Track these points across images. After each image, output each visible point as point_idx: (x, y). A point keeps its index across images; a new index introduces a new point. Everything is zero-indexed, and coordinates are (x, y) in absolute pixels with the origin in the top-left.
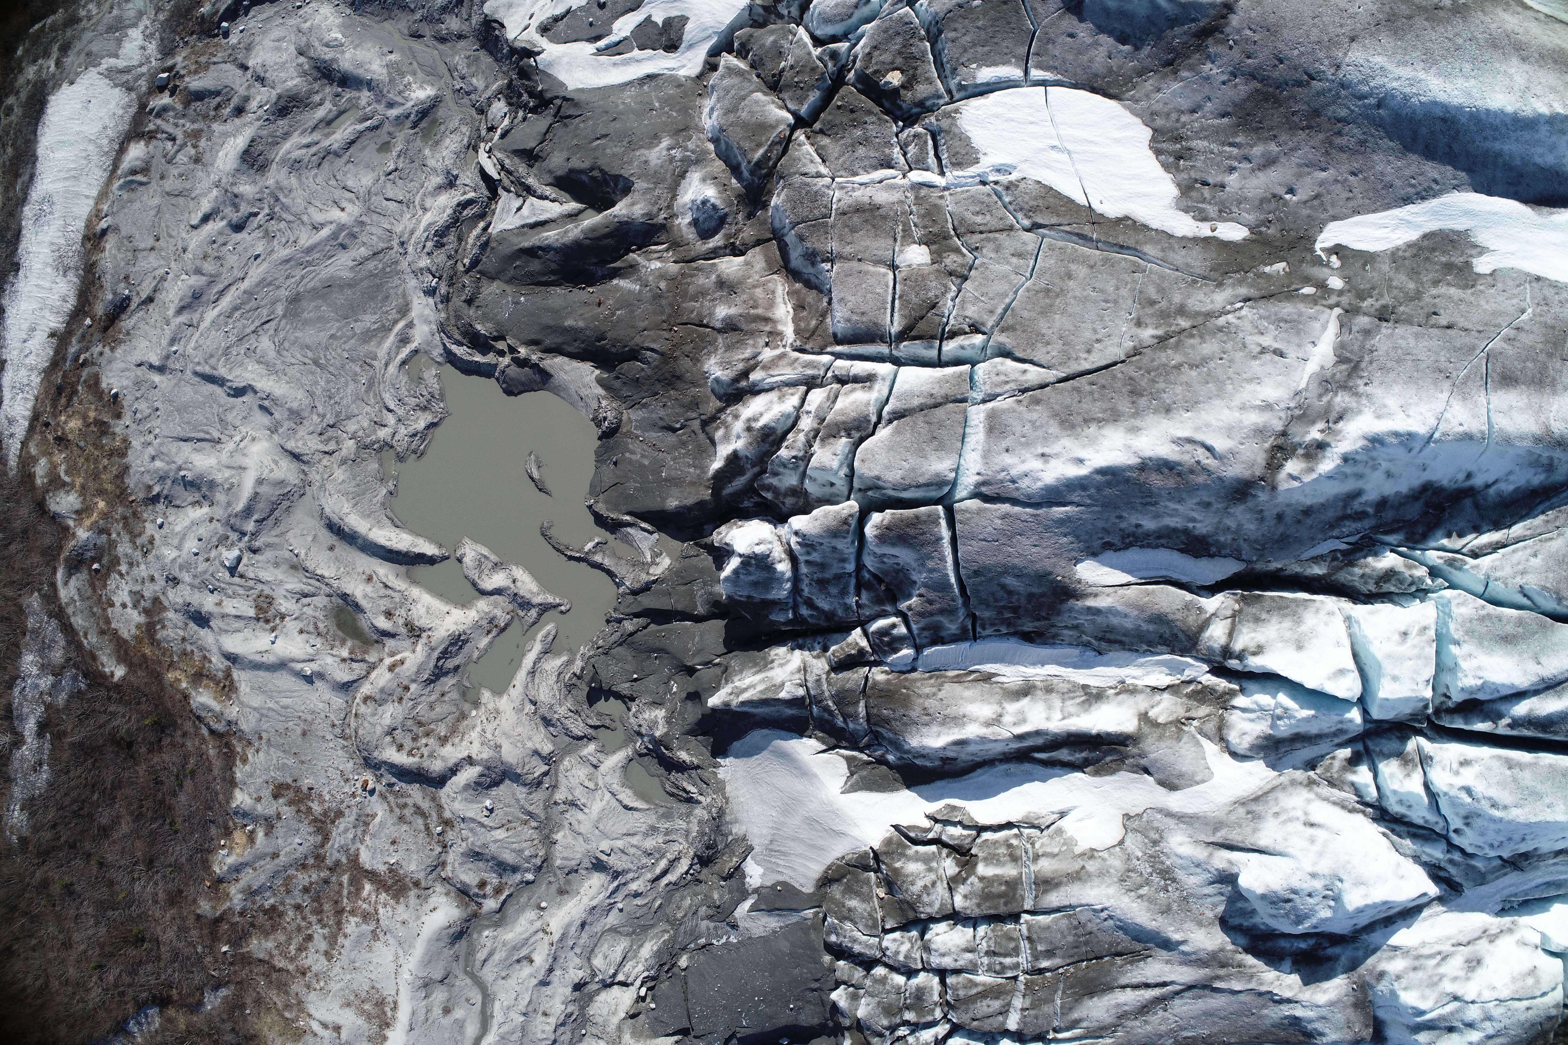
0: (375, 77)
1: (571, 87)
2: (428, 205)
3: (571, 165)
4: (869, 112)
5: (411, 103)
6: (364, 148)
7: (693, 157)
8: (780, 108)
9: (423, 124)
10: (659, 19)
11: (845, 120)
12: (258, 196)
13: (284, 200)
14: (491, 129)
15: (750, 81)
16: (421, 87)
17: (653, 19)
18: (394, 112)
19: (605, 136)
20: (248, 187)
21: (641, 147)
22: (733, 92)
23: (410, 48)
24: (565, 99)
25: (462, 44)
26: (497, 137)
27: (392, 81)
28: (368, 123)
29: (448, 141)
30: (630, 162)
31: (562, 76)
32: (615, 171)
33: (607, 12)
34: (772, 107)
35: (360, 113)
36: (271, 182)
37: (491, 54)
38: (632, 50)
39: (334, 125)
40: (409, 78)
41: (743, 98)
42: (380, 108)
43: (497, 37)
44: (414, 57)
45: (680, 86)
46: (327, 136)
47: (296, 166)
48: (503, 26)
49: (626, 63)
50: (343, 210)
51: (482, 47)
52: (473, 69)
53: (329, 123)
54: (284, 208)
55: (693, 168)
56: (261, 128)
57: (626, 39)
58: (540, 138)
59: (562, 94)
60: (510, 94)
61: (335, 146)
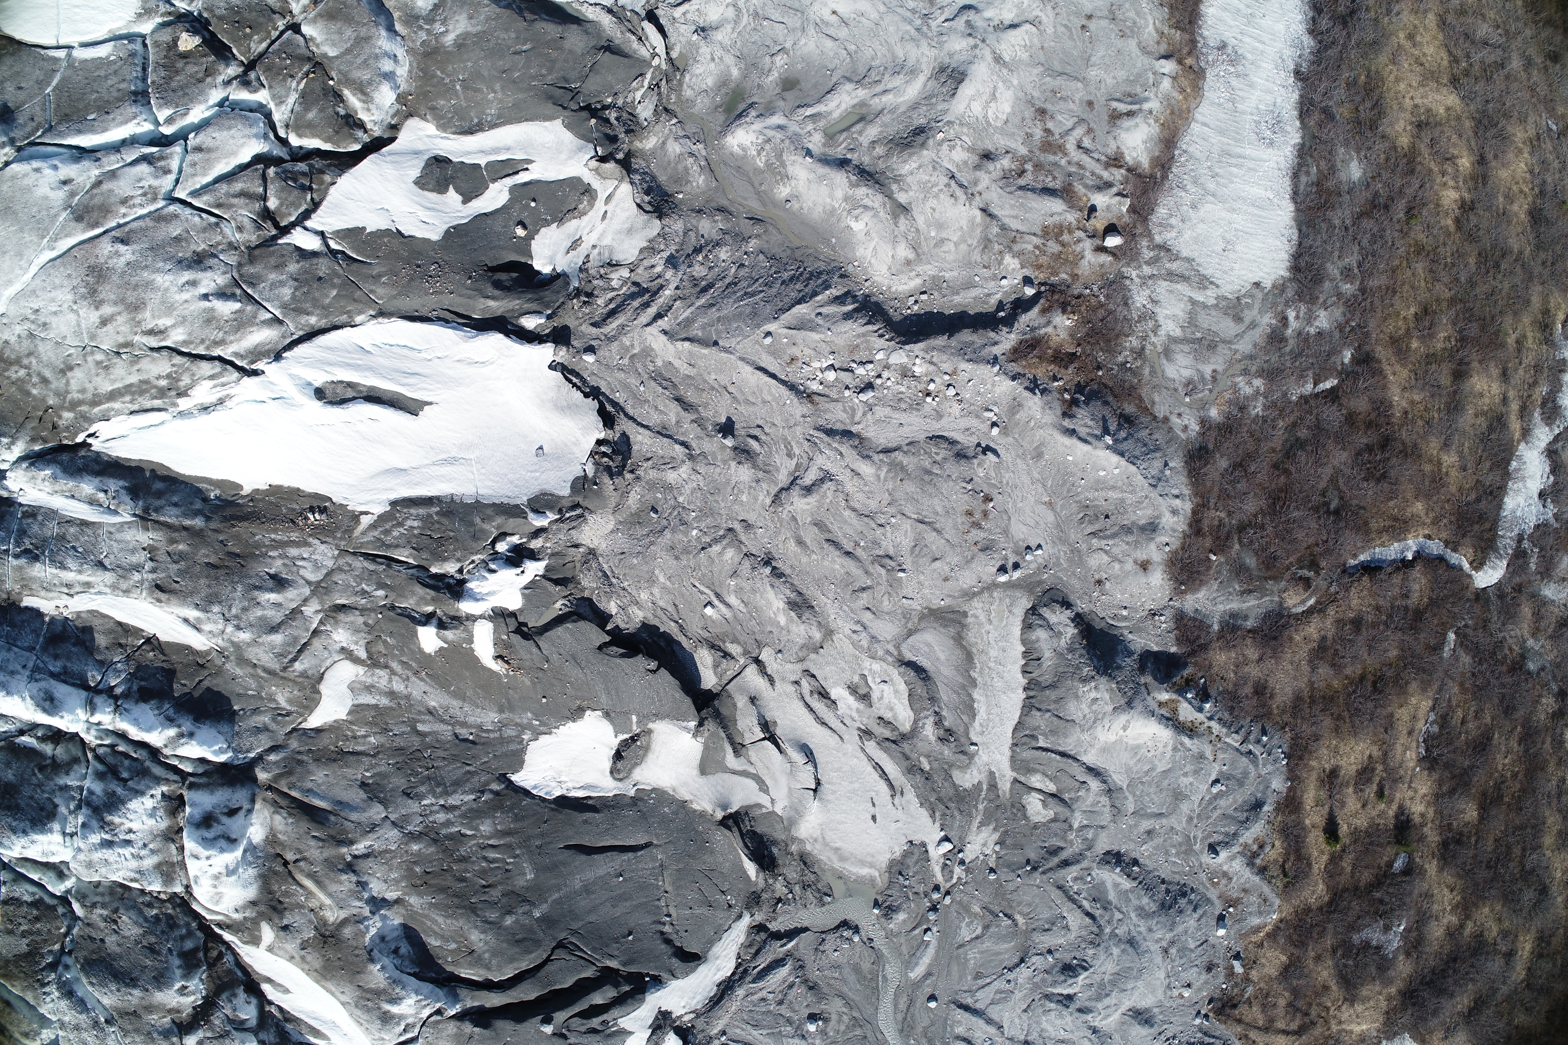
0: (800, 159)
1: (558, 122)
2: (731, 9)
3: (560, 28)
4: (221, 18)
5: (754, 127)
6: (815, 86)
7: (421, 22)
8: (312, 39)
9: (742, 107)
10: (453, 196)
11: (246, 15)
12: (945, 38)
13: (908, 27)
14: (655, 87)
15: (340, 72)
16: (744, 149)
17: (459, 198)
18: (777, 119)
19: (515, 53)
20: (958, 47)
21: (475, 35)
22: (359, 61)
23: (764, 205)
24: (565, 108)
25: (696, 205)
26: (649, 76)
27: (779, 156)
28: (809, 111)
29: (710, 82)
30: (488, 19)
31: (568, 136)
32: (508, 12)
33: (515, 215)
34: (319, 40)
35: (822, 124)
36: (931, 53)
37: (659, 186)
38: (488, 164)
39: (856, 118)
40: (760, 163)
41: (348, 51)
42: (794, 127)
43: (647, 193)
44: (758, 193)
45: (433, 109)
46: (862, 104)
47: (899, 68)
48: (639, 206)
49: (496, 150)
50: (834, 12)
51: (671, 196)
52: (680, 167)
53: (862, 119)
54: (910, 22)
55: (424, 13)
56: (946, 112)
57: (494, 180)
58: (596, 66)
59: (567, 113)
60: (633, 126)
61: (849, 86)
